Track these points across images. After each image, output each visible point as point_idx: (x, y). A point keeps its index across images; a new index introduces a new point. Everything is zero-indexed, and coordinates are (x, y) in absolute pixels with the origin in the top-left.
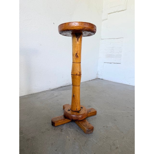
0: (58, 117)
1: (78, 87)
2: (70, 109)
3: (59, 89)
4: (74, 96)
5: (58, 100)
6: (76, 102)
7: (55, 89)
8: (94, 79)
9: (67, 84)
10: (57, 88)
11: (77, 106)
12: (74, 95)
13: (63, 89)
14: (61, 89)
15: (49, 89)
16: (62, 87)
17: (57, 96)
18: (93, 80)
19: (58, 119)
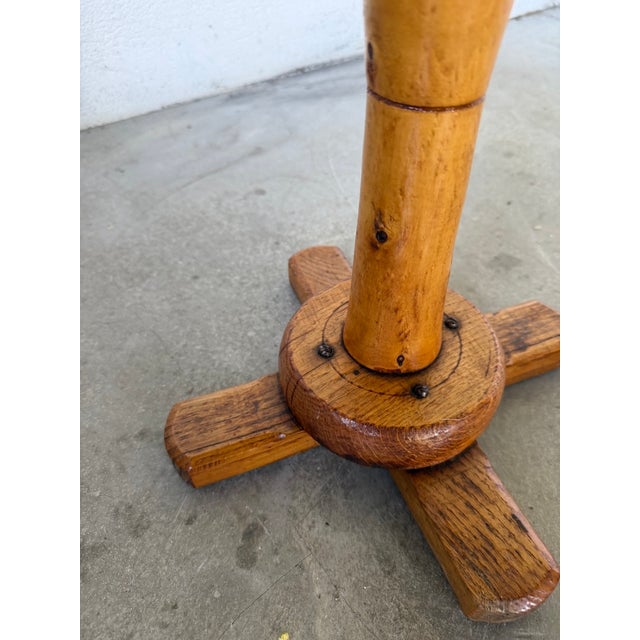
0: (224, 407)
1: (447, 116)
2: (333, 339)
3: (280, 89)
4: (382, 237)
5: (261, 192)
6: (398, 297)
7: (254, 84)
8: (538, 12)
9: (337, 49)
10: (272, 82)
11: (403, 337)
12: (390, 229)
13: (309, 87)
14: (294, 90)
15: (213, 91)
16: (302, 72)
17: (258, 151)
18: (529, 14)
19: (220, 432)
